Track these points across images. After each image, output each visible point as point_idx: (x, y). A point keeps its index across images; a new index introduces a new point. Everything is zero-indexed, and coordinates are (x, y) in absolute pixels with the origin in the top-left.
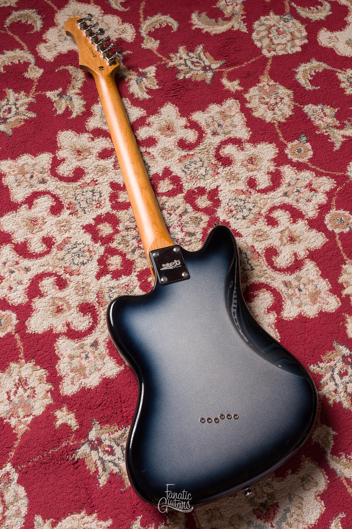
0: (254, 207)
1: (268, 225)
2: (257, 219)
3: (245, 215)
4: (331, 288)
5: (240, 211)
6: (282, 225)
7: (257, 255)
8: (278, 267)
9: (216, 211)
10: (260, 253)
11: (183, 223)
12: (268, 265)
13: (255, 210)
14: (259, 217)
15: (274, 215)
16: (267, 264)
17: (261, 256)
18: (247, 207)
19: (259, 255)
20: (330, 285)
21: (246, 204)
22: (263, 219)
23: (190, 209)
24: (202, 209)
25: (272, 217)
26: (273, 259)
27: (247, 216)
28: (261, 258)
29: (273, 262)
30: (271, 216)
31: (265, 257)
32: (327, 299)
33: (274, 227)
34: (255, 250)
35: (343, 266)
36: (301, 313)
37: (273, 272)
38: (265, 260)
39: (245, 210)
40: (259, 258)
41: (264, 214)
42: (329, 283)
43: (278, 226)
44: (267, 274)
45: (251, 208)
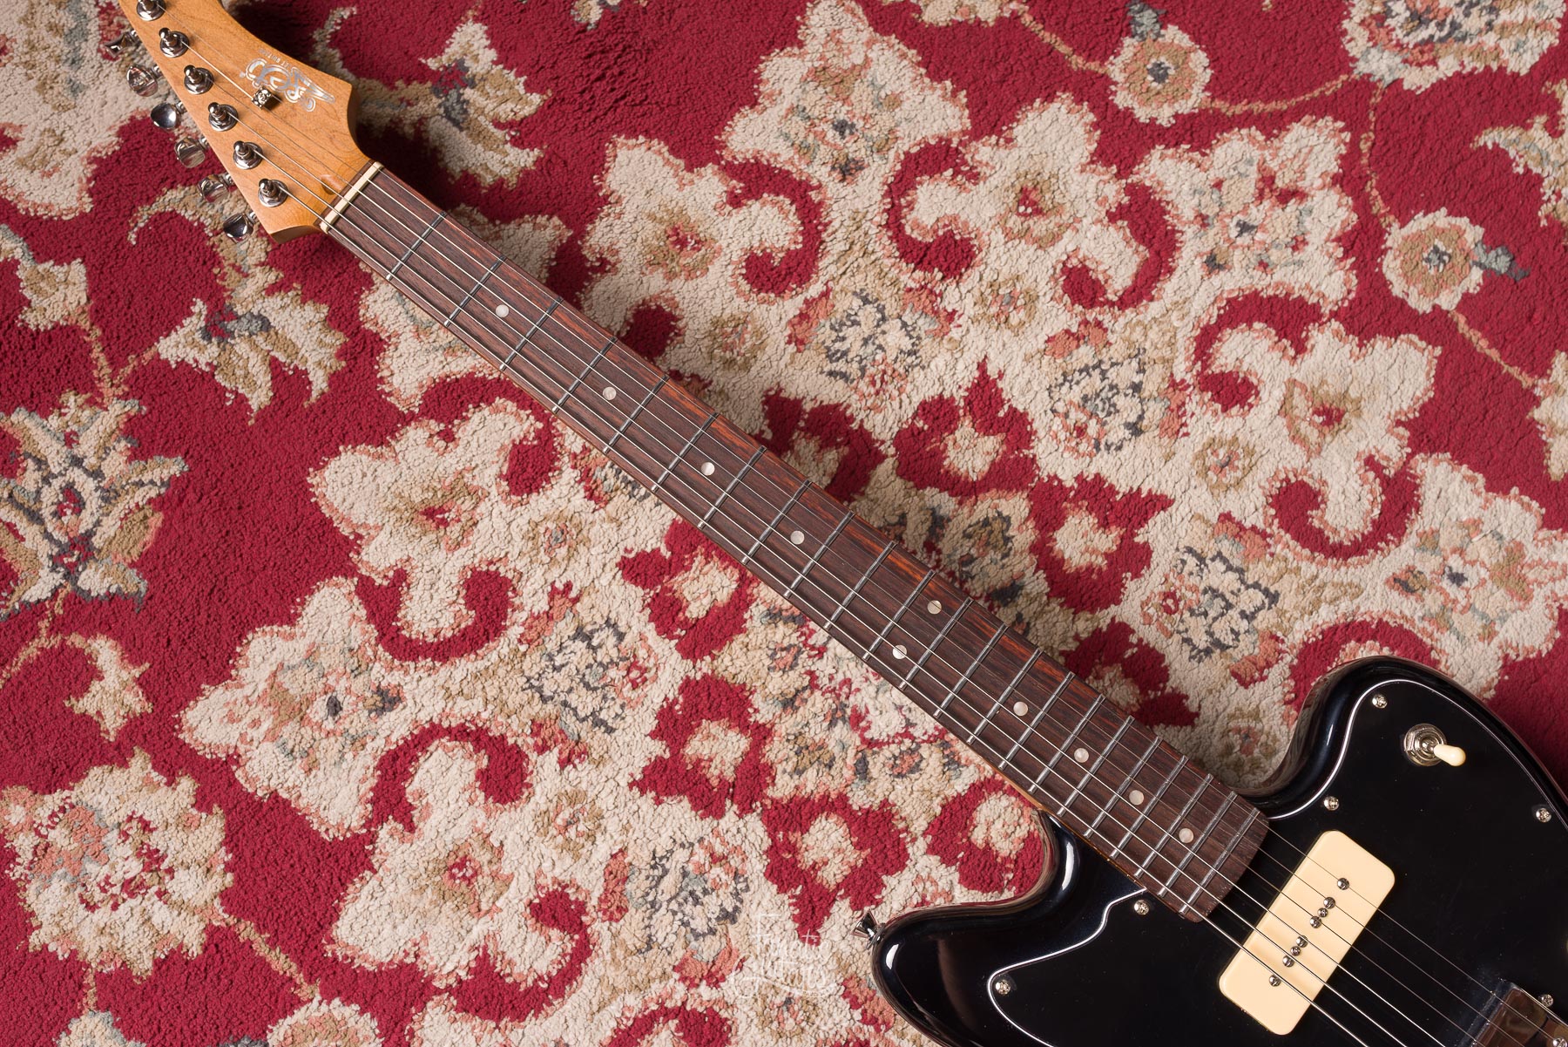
0: (1141, 371)
1: (1225, 410)
2: (1179, 407)
3: (1133, 419)
4: (1543, 511)
5: (1109, 414)
6: (1269, 385)
7: (1258, 539)
8: (1346, 543)
9: (1033, 460)
10: (1260, 525)
11: (955, 566)
12: (1312, 552)
13: (1153, 382)
14: (1178, 397)
15: (1222, 361)
16: (1307, 552)
17: (1271, 536)
18: (1121, 386)
19: (1264, 535)
20: (1535, 504)
21: (1112, 374)
22: (1196, 398)
23: (944, 502)
24: (984, 479)
25: (1222, 373)
26: (1316, 523)
27: (1141, 418)
28: (1277, 543)
29: (1320, 532)
30: (1215, 369)
31: (1287, 531)
32: (1554, 558)
33: (1251, 406)
34: (1242, 528)
35: (1537, 414)
36: (1506, 657)
37: (1343, 569)
38: (1292, 543)
39: (1120, 401)
40: (1269, 545)
41: (1189, 379)
42: (1526, 499)
43: (1257, 394)
44: (1325, 584)
45: (1136, 379)
